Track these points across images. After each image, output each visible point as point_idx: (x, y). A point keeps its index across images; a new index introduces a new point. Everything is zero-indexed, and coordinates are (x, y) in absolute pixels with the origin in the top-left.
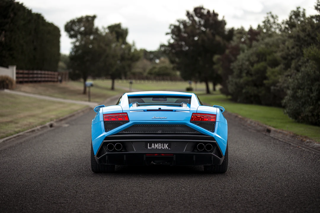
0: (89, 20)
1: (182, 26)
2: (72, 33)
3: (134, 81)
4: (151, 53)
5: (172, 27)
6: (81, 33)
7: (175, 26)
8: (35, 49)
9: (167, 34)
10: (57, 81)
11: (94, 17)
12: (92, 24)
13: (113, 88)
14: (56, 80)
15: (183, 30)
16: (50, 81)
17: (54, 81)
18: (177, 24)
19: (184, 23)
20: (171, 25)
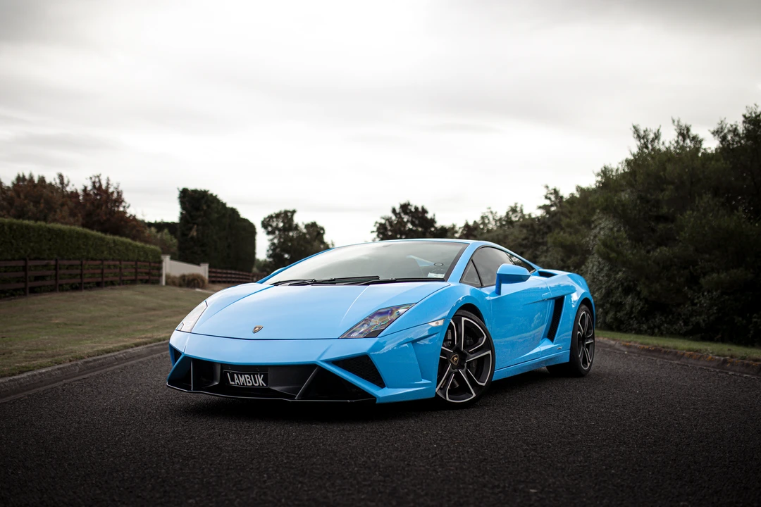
0: (287, 216)
1: (387, 224)
2: (270, 229)
5: (378, 225)
6: (279, 230)
7: (381, 224)
8: (229, 246)
9: (372, 232)
11: (294, 212)
12: (291, 219)
15: (389, 228)
16: (243, 282)
18: (383, 221)
19: (389, 220)
20: (376, 223)
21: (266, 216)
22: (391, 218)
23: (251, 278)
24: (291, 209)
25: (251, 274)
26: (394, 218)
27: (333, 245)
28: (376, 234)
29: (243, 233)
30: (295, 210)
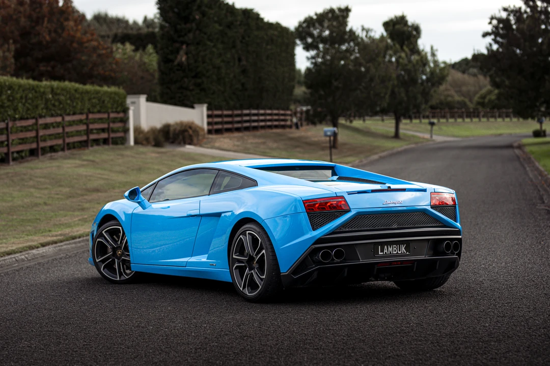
0: (338, 17)
1: (512, 19)
2: (310, 40)
3: (435, 121)
5: (495, 22)
6: (324, 40)
7: (500, 20)
8: (244, 71)
9: (485, 35)
10: (290, 127)
11: (347, 11)
12: (345, 24)
13: (397, 136)
14: (289, 123)
15: (514, 27)
16: (276, 127)
17: (283, 127)
18: (504, 15)
19: (517, 12)
20: (492, 18)
21: (302, 19)
22: (520, 8)
23: (289, 118)
24: (342, 6)
25: (289, 112)
26: (524, 7)
28: (493, 37)
29: (269, 47)
30: (350, 7)
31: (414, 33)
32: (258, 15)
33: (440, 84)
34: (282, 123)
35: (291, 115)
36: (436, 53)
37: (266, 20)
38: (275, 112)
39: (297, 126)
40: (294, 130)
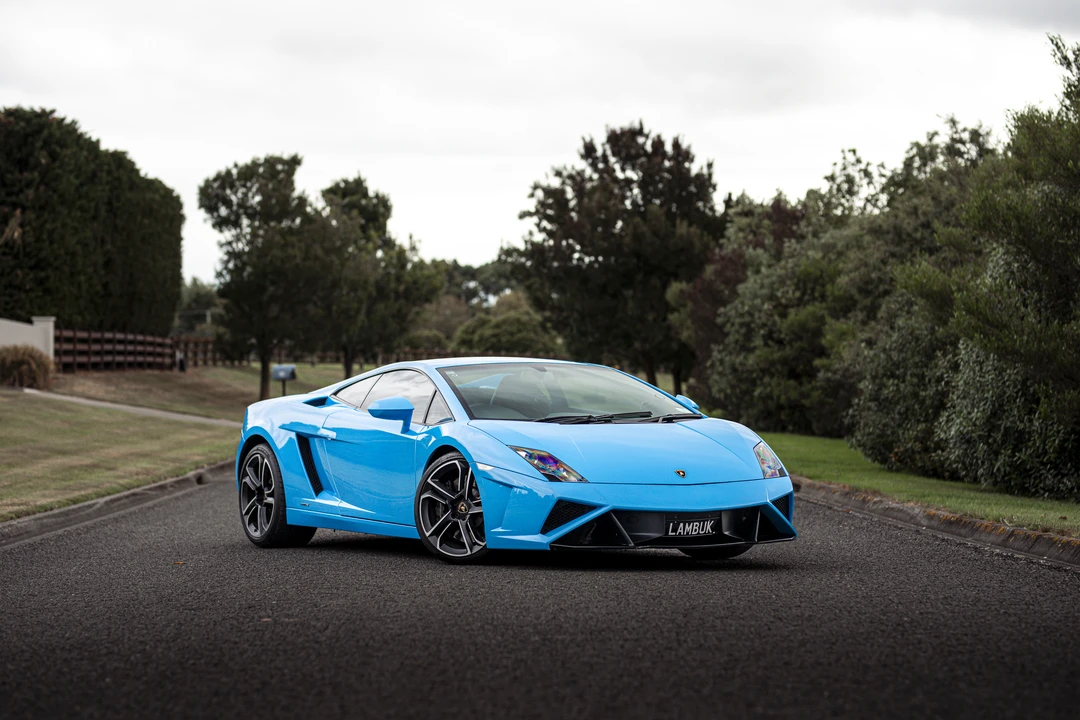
0: (276, 173)
1: (570, 193)
4: (469, 273)
5: (540, 194)
6: (252, 213)
7: (549, 192)
8: (108, 263)
9: (523, 215)
10: (171, 367)
11: (294, 162)
12: (289, 184)
14: (168, 361)
15: (572, 204)
16: (150, 366)
17: (161, 367)
18: (555, 183)
19: (577, 180)
20: (536, 187)
21: (212, 175)
23: (168, 351)
24: (286, 156)
25: (168, 341)
26: (589, 172)
27: (413, 249)
28: (535, 219)
29: (146, 221)
30: (299, 157)
31: (382, 210)
32: (132, 164)
33: (428, 300)
34: (159, 360)
35: (171, 347)
36: (418, 245)
37: (142, 173)
38: (150, 339)
39: (182, 367)
40: (176, 371)
